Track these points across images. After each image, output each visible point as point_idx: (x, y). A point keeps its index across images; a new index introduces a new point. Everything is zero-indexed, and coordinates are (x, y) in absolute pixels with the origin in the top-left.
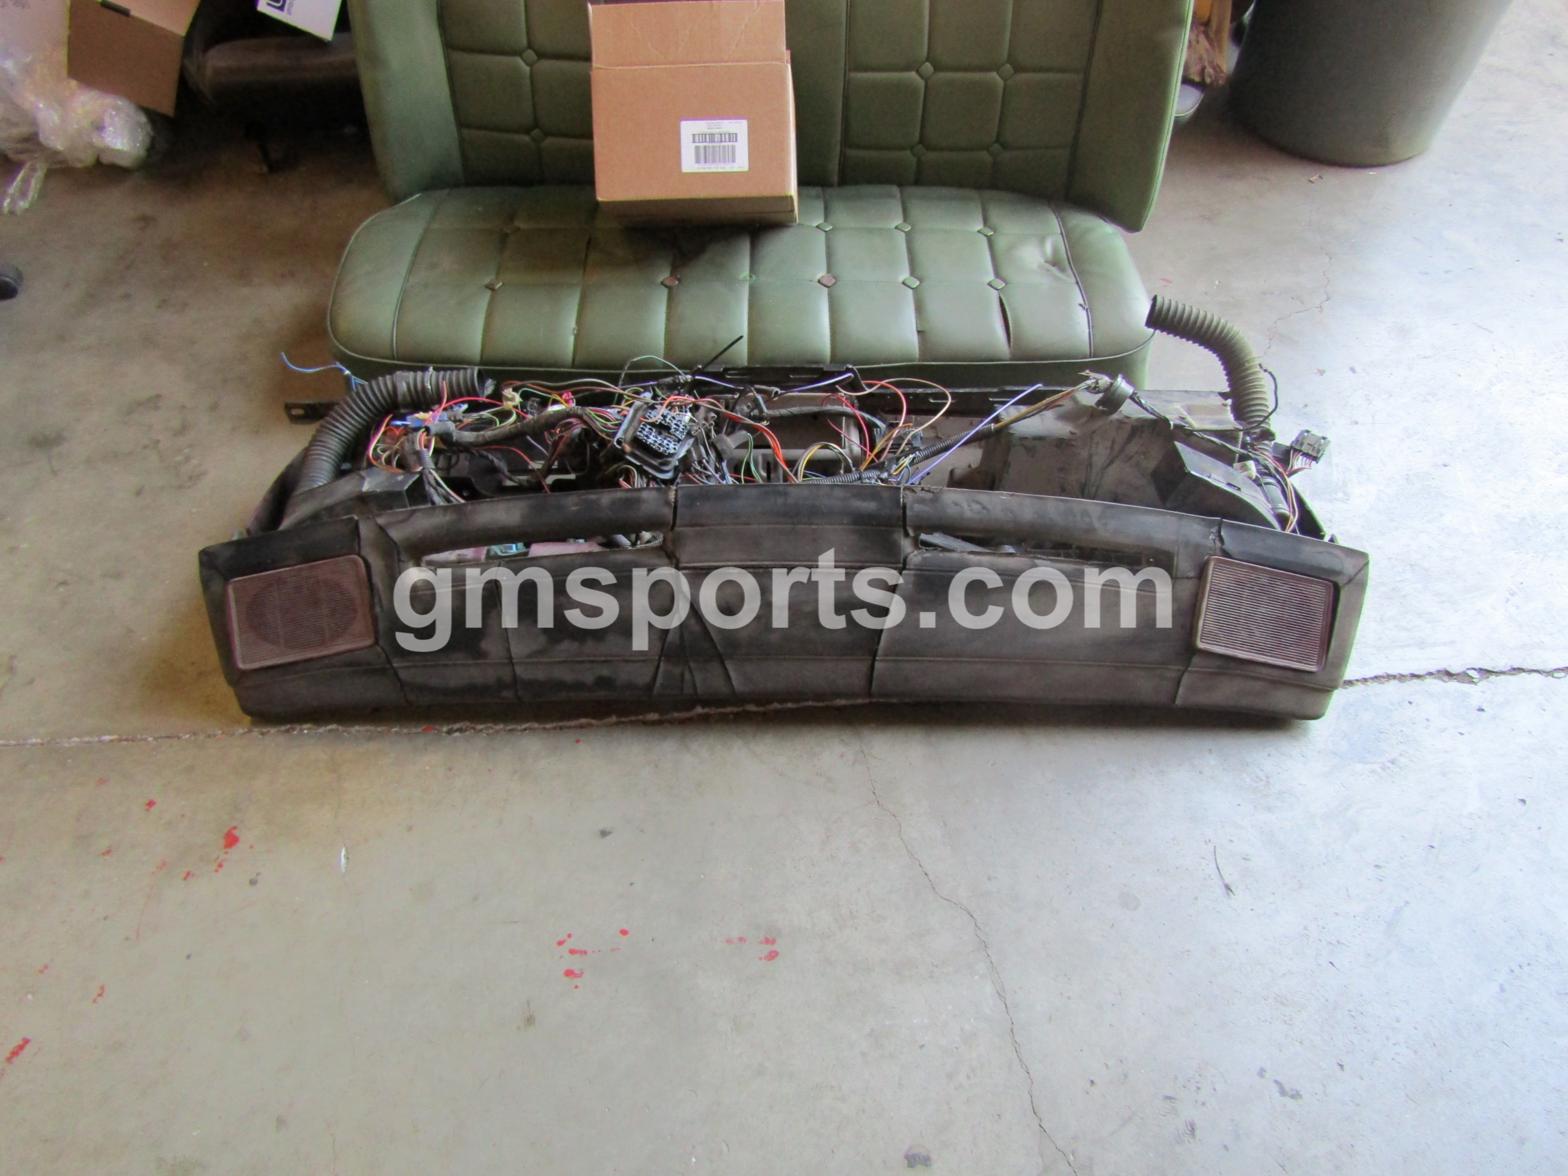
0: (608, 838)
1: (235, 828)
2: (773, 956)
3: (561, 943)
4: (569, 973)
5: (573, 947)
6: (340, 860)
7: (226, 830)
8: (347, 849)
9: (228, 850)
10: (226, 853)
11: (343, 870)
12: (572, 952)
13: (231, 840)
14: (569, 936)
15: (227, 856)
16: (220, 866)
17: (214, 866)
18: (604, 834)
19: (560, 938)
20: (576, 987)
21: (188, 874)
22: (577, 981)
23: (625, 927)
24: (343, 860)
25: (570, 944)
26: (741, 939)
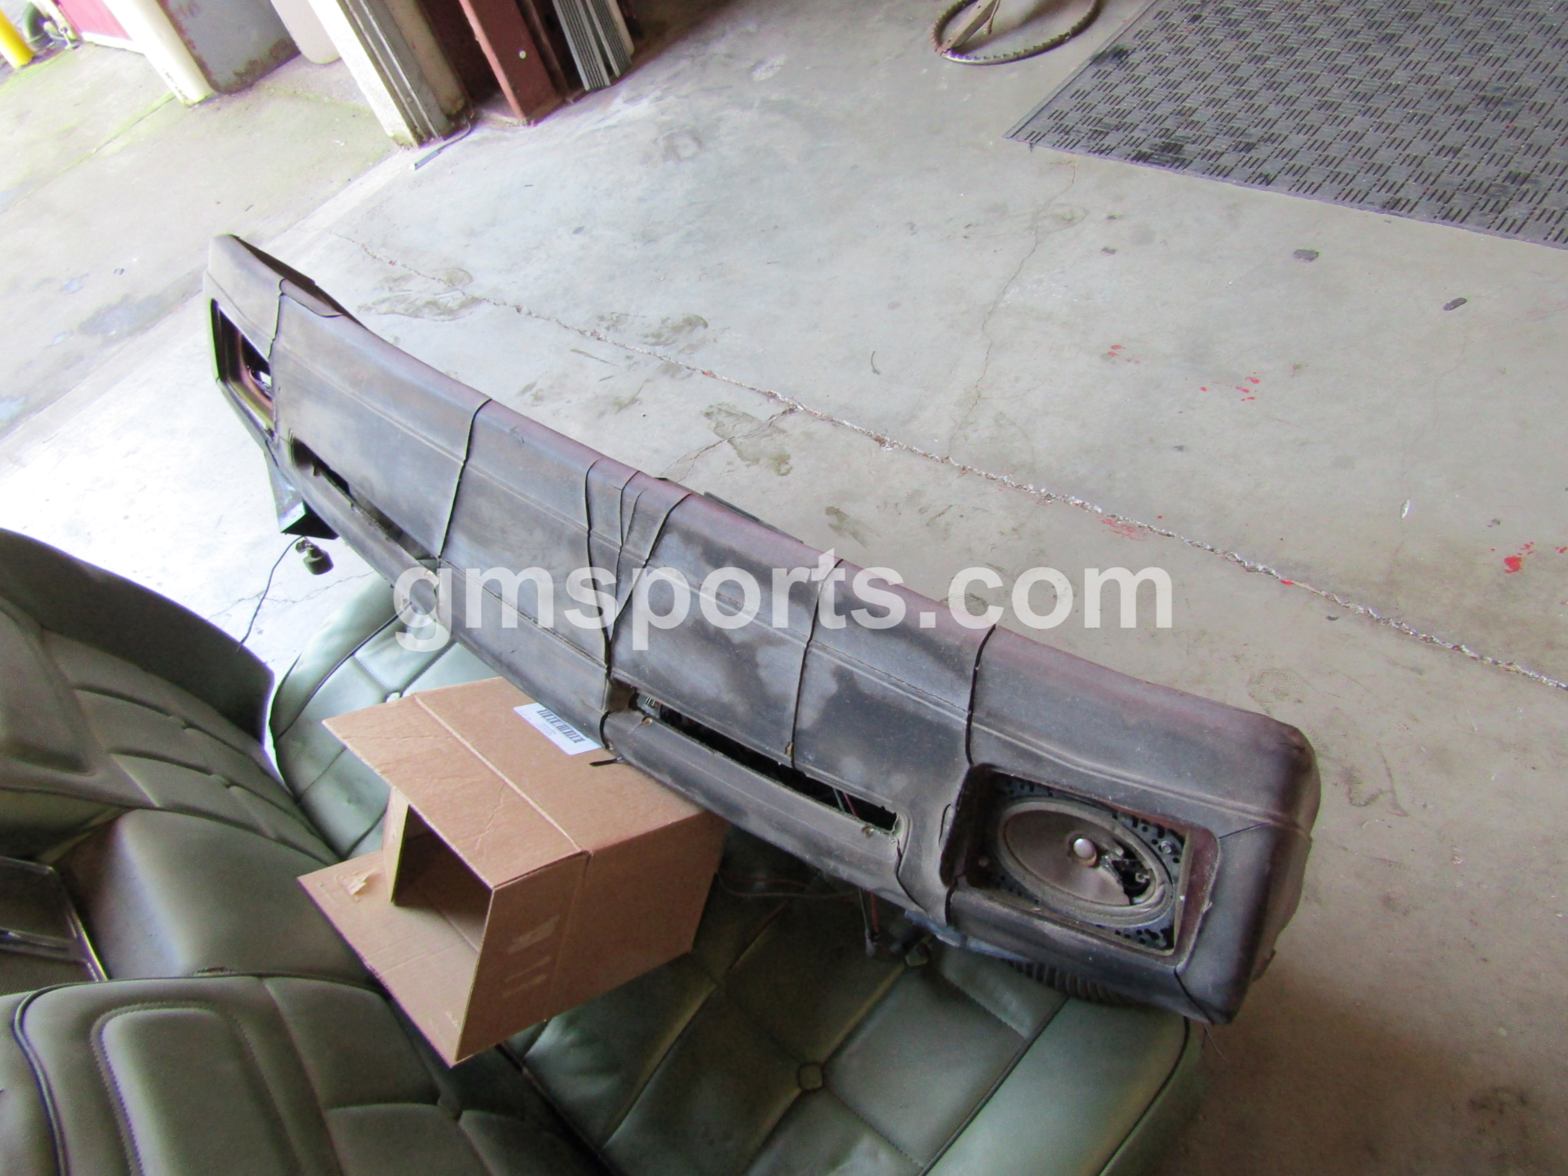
0: (1178, 445)
1: (1507, 572)
2: (1115, 347)
3: (1252, 398)
4: (1256, 381)
5: (1245, 394)
6: (1409, 510)
7: (1517, 574)
8: (1401, 516)
9: (1519, 556)
10: (1520, 554)
11: (1408, 502)
12: (1246, 391)
13: (1513, 563)
14: (1243, 400)
15: (1520, 551)
16: (1527, 546)
17: (1533, 548)
18: (1180, 448)
19: (1251, 401)
20: (1255, 373)
21: (1562, 551)
22: (1253, 376)
23: (1201, 392)
24: (1406, 510)
25: (1246, 395)
26: (1129, 361)
